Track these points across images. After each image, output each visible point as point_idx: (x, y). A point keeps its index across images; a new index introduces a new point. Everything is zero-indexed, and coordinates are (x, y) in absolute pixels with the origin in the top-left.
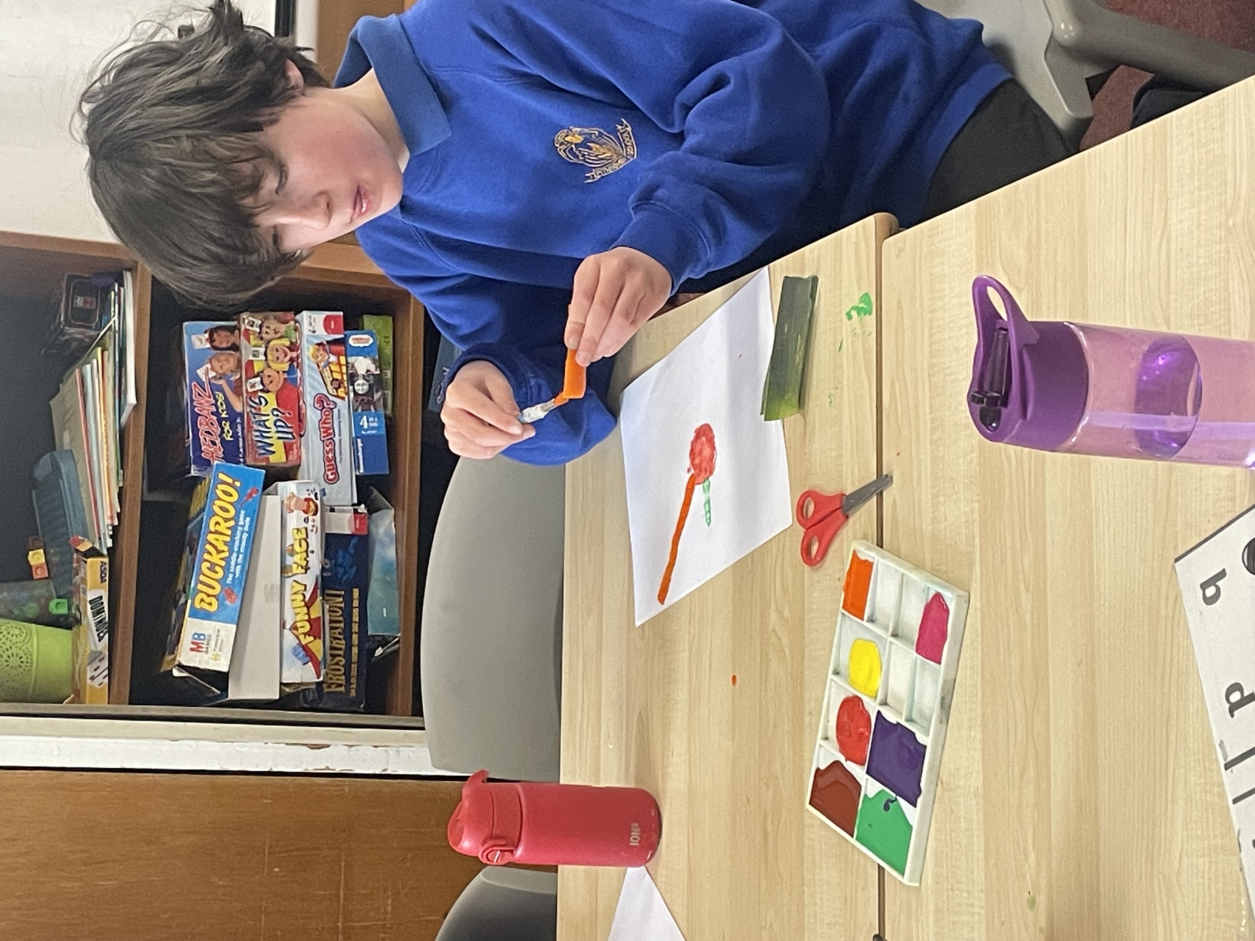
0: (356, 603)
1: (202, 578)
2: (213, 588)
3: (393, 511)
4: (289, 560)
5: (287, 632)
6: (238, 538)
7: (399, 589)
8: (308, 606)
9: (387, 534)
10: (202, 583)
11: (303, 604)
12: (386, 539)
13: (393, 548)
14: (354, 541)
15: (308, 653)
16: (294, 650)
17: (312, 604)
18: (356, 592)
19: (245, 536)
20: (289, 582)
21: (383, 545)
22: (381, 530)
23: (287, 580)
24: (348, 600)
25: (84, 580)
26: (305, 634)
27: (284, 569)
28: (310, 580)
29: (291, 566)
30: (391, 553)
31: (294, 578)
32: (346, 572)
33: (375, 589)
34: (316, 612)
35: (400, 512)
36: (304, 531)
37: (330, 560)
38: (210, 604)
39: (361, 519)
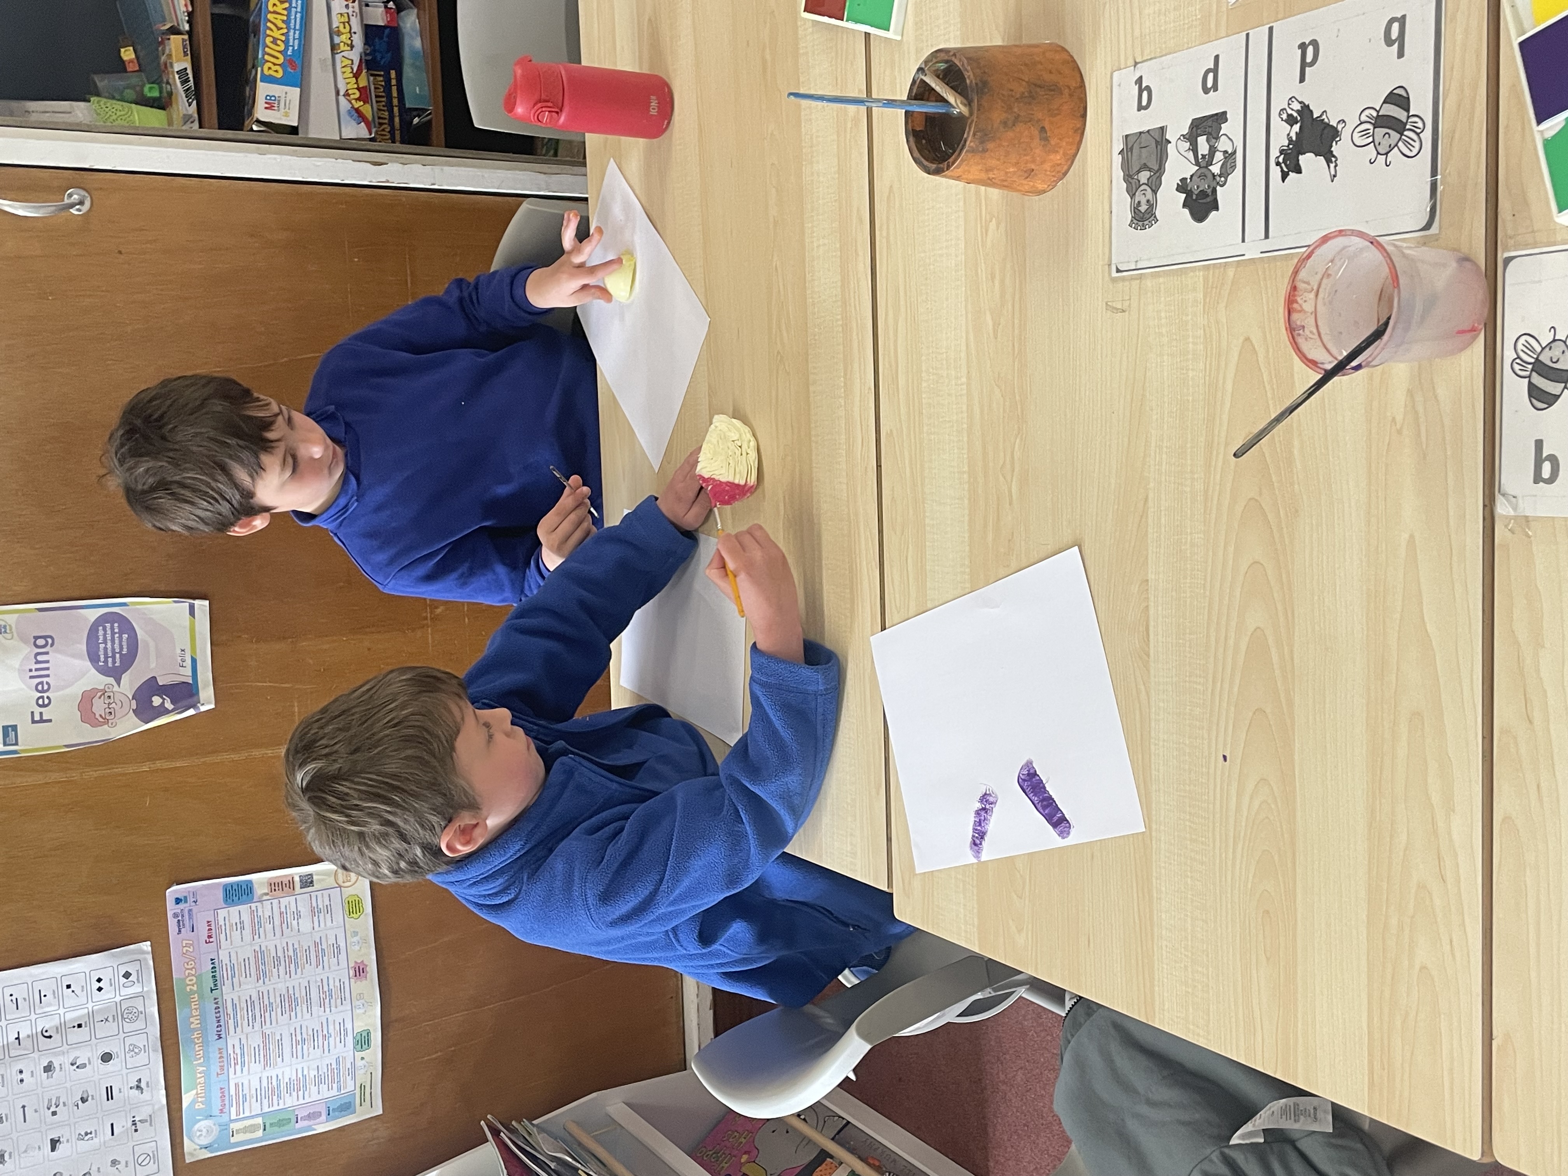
0: (394, 82)
1: (267, 49)
2: (277, 58)
3: (415, 11)
4: (337, 40)
5: (342, 99)
6: (293, 17)
7: (427, 73)
8: (356, 76)
9: (413, 29)
10: (269, 54)
11: (351, 75)
12: (414, 34)
13: (419, 39)
14: (387, 31)
15: (359, 115)
16: (349, 112)
17: (359, 75)
18: (393, 74)
19: (299, 15)
20: (338, 57)
21: (412, 38)
22: (408, 25)
23: (337, 56)
24: (388, 80)
25: (170, 56)
26: (356, 99)
27: (334, 47)
28: (355, 56)
29: (339, 44)
30: (418, 43)
31: (343, 54)
32: (382, 58)
33: (408, 72)
34: (363, 83)
35: (421, 12)
36: (346, 15)
37: (370, 46)
38: (276, 71)
39: (391, 14)
